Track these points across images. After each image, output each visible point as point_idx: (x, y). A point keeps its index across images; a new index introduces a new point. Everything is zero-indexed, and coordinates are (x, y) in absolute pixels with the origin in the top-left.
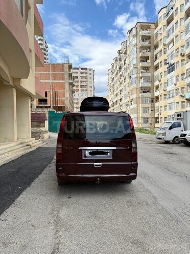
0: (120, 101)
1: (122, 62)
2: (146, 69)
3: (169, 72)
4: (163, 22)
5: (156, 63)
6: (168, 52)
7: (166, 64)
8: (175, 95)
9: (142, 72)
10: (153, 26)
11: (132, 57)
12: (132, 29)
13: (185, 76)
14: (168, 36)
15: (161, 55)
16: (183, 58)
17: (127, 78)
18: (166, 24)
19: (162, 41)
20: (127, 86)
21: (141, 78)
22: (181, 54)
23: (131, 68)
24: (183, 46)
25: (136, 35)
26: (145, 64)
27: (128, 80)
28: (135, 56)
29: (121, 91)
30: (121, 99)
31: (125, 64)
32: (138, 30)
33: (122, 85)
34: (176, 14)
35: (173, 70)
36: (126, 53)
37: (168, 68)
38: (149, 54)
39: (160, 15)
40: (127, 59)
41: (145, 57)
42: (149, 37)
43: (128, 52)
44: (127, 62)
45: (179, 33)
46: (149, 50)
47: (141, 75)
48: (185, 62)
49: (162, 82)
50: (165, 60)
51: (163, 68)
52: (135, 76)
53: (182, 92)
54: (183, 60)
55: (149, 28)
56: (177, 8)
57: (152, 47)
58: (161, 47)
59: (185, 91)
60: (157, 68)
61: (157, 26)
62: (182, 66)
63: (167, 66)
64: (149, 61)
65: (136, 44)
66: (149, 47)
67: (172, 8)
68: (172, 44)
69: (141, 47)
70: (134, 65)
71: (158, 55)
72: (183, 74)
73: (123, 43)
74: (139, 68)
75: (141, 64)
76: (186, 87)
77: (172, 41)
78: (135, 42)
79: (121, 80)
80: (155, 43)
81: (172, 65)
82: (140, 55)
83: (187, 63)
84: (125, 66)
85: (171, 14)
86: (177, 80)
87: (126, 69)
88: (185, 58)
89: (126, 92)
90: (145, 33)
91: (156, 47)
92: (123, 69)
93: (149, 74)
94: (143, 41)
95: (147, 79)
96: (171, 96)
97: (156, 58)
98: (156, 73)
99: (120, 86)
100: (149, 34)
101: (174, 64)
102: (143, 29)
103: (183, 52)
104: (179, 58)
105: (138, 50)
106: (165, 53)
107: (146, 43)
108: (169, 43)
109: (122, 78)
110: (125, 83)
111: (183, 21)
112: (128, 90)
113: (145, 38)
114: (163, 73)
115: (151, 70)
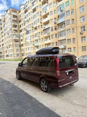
0: (3, 46)
1: (3, 25)
2: (16, 31)
3: (27, 34)
4: (23, 11)
5: (20, 29)
6: (26, 25)
8: (30, 44)
9: (14, 32)
10: (18, 11)
11: (9, 24)
12: (8, 10)
13: (34, 37)
14: (25, 18)
15: (23, 26)
16: (33, 29)
17: (6, 34)
18: (24, 12)
19: (23, 19)
20: (6, 38)
21: (14, 35)
22: (32, 27)
23: (9, 29)
24: (32, 24)
25: (10, 14)
26: (15, 29)
27: (7, 35)
28: (10, 24)
29: (3, 40)
30: (3, 45)
31: (4, 27)
32: (11, 11)
34: (29, 9)
35: (29, 33)
36: (4, 21)
37: (26, 32)
38: (17, 24)
39: (21, 7)
40: (5, 25)
41: (15, 25)
42: (16, 16)
43: (6, 21)
45: (31, 18)
46: (17, 22)
47: (14, 33)
48: (34, 30)
49: (24, 38)
50: (25, 28)
51: (24, 32)
52: (11, 34)
53: (33, 43)
54: (33, 30)
55: (16, 12)
56: (29, 7)
57: (18, 21)
58: (22, 22)
59: (35, 43)
60: (21, 31)
61: (20, 12)
62: (33, 32)
63: (26, 31)
64: (17, 27)
65: (10, 18)
66: (17, 21)
67: (27, 6)
69: (13, 20)
70: (10, 28)
71: (21, 25)
72: (33, 36)
73: (2, 16)
74: (12, 30)
75: (13, 28)
76: (35, 41)
77: (28, 21)
78: (9, 17)
79: (2, 35)
80: (19, 19)
81: (28, 31)
82: (13, 24)
83: (35, 31)
84: (5, 28)
85: (26, 8)
86: (31, 38)
87: (5, 30)
88: (34, 29)
89: (6, 41)
90: (15, 14)
91: (20, 21)
92: (3, 29)
93: (17, 34)
94: (14, 18)
95: (17, 36)
96: (29, 44)
97: (20, 27)
98: (21, 34)
99: (2, 38)
100: (16, 15)
101: (29, 31)
102: (13, 12)
103: (33, 26)
104: (31, 29)
105: (12, 21)
106: (24, 25)
107: (15, 19)
108: (26, 21)
110: (5, 37)
111: (32, 13)
112: (7, 40)
113: (14, 16)
114: (24, 34)
115: (18, 32)
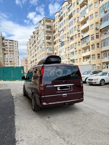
0: (36, 61)
1: (36, 38)
2: (50, 43)
3: (62, 46)
4: (57, 20)
5: (54, 41)
6: (61, 35)
7: (60, 41)
8: (65, 58)
9: (47, 45)
10: (52, 21)
11: (42, 36)
12: (41, 21)
13: (69, 48)
14: (60, 27)
15: (57, 36)
16: (68, 39)
17: (39, 47)
18: (59, 20)
19: (58, 29)
20: (39, 52)
21: (47, 48)
22: (67, 37)
23: (42, 42)
24: (68, 33)
25: (43, 25)
26: (49, 41)
27: (40, 49)
28: (43, 36)
29: (36, 55)
30: (36, 60)
31: (37, 40)
32: (44, 22)
33: (36, 52)
34: (64, 16)
35: (64, 45)
36: (38, 34)
37: (61, 44)
38: (51, 35)
39: (56, 15)
40: (39, 37)
41: (49, 37)
42: (51, 26)
43: (39, 33)
44: (39, 38)
45: (66, 26)
46: (50, 33)
47: (47, 47)
48: (69, 41)
49: (58, 51)
50: (59, 40)
51: (58, 44)
52: (44, 47)
53: (68, 56)
54: (68, 40)
55: (50, 21)
56: (65, 14)
57: (52, 32)
58: (57, 32)
59: (70, 56)
60: (55, 43)
61: (54, 21)
62: (68, 43)
63: (61, 43)
64: (51, 39)
65: (44, 29)
66: (51, 32)
67: (62, 13)
68: (62, 31)
69: (47, 31)
70: (43, 41)
71: (56, 36)
72: (68, 47)
73: (36, 28)
74: (46, 43)
75: (47, 41)
76: (70, 54)
77: (63, 30)
78: (43, 28)
79: (36, 49)
80: (54, 30)
81: (63, 42)
82: (46, 35)
83: (70, 42)
84: (38, 41)
85: (61, 16)
86: (66, 50)
87: (38, 43)
88: (69, 39)
89: (39, 56)
90: (48, 24)
91: (54, 32)
92: (36, 43)
93: (51, 46)
94: (47, 28)
95: (50, 49)
96: (63, 58)
97: (55, 38)
98: (55, 46)
99: (35, 52)
100: (50, 24)
101: (64, 42)
102: (47, 22)
103: (68, 36)
104: (67, 39)
105: (45, 33)
106: (59, 36)
107: (49, 30)
108: (61, 31)
109: (36, 48)
110: (38, 51)
111: (67, 20)
112: (40, 54)
113: (48, 27)
114: (59, 46)
115: (52, 44)
